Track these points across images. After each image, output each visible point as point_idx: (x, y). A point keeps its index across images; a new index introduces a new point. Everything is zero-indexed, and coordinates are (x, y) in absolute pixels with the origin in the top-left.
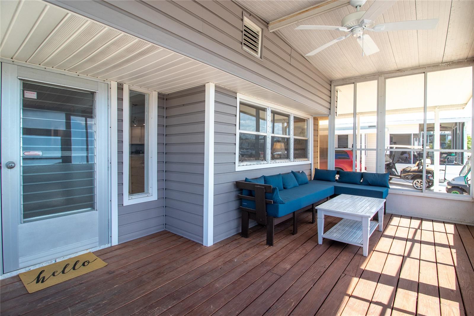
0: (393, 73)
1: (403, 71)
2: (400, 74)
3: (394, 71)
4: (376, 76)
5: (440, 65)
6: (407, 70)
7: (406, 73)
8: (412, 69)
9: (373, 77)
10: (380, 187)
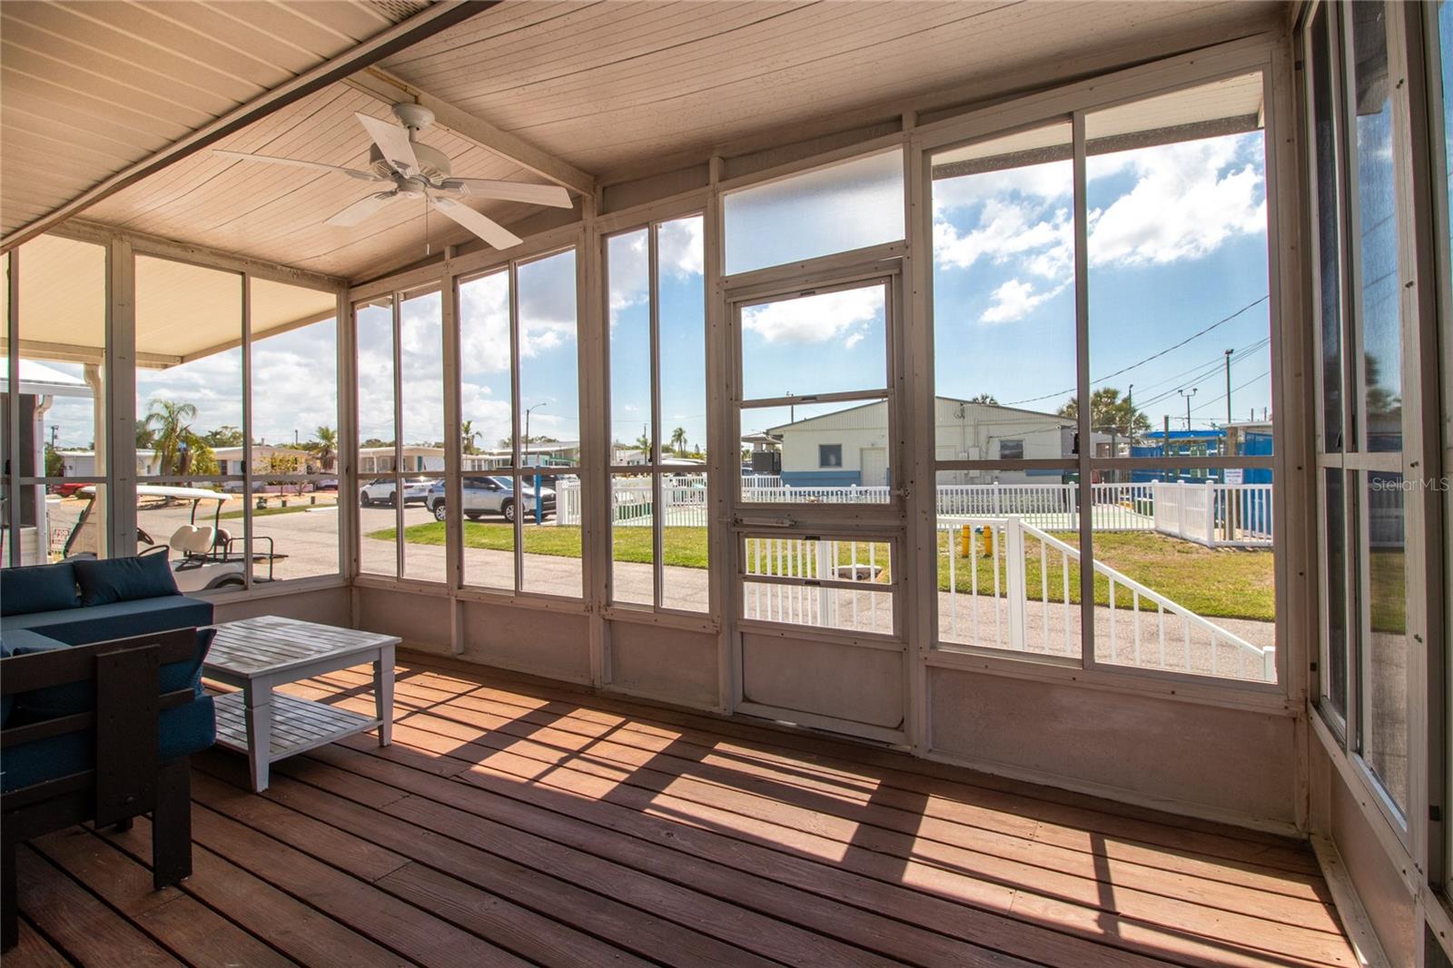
0: (159, 242)
1: (189, 248)
2: (178, 252)
3: (163, 240)
4: (103, 233)
5: (279, 267)
6: (200, 250)
7: (197, 257)
8: (212, 253)
9: (92, 230)
10: (139, 602)
